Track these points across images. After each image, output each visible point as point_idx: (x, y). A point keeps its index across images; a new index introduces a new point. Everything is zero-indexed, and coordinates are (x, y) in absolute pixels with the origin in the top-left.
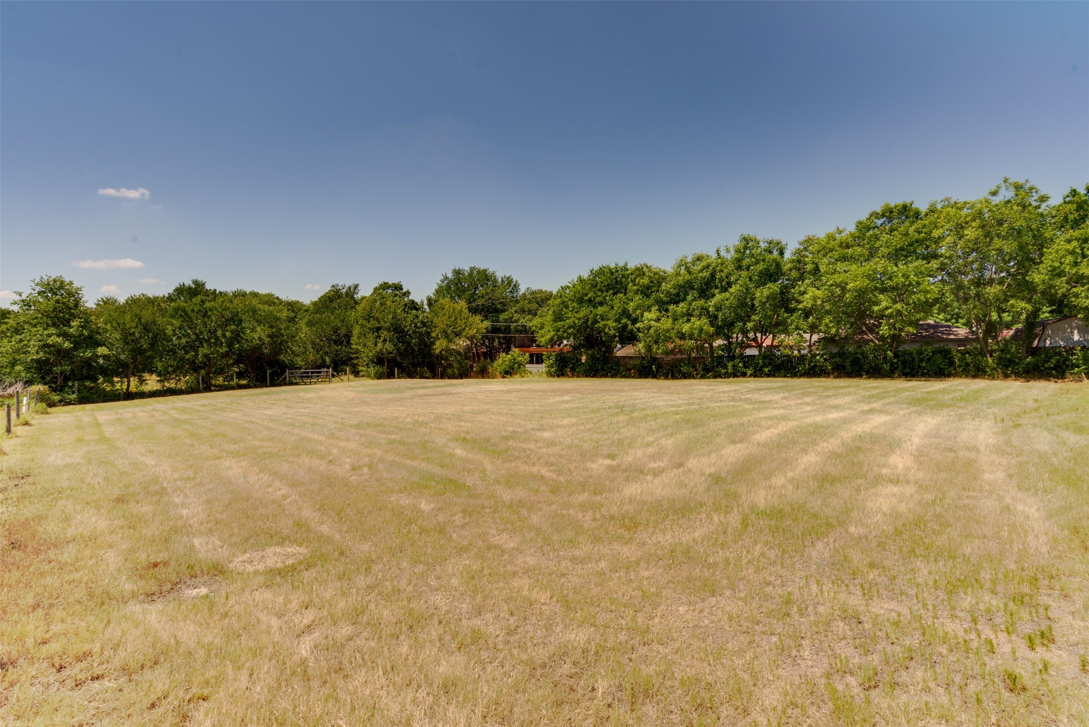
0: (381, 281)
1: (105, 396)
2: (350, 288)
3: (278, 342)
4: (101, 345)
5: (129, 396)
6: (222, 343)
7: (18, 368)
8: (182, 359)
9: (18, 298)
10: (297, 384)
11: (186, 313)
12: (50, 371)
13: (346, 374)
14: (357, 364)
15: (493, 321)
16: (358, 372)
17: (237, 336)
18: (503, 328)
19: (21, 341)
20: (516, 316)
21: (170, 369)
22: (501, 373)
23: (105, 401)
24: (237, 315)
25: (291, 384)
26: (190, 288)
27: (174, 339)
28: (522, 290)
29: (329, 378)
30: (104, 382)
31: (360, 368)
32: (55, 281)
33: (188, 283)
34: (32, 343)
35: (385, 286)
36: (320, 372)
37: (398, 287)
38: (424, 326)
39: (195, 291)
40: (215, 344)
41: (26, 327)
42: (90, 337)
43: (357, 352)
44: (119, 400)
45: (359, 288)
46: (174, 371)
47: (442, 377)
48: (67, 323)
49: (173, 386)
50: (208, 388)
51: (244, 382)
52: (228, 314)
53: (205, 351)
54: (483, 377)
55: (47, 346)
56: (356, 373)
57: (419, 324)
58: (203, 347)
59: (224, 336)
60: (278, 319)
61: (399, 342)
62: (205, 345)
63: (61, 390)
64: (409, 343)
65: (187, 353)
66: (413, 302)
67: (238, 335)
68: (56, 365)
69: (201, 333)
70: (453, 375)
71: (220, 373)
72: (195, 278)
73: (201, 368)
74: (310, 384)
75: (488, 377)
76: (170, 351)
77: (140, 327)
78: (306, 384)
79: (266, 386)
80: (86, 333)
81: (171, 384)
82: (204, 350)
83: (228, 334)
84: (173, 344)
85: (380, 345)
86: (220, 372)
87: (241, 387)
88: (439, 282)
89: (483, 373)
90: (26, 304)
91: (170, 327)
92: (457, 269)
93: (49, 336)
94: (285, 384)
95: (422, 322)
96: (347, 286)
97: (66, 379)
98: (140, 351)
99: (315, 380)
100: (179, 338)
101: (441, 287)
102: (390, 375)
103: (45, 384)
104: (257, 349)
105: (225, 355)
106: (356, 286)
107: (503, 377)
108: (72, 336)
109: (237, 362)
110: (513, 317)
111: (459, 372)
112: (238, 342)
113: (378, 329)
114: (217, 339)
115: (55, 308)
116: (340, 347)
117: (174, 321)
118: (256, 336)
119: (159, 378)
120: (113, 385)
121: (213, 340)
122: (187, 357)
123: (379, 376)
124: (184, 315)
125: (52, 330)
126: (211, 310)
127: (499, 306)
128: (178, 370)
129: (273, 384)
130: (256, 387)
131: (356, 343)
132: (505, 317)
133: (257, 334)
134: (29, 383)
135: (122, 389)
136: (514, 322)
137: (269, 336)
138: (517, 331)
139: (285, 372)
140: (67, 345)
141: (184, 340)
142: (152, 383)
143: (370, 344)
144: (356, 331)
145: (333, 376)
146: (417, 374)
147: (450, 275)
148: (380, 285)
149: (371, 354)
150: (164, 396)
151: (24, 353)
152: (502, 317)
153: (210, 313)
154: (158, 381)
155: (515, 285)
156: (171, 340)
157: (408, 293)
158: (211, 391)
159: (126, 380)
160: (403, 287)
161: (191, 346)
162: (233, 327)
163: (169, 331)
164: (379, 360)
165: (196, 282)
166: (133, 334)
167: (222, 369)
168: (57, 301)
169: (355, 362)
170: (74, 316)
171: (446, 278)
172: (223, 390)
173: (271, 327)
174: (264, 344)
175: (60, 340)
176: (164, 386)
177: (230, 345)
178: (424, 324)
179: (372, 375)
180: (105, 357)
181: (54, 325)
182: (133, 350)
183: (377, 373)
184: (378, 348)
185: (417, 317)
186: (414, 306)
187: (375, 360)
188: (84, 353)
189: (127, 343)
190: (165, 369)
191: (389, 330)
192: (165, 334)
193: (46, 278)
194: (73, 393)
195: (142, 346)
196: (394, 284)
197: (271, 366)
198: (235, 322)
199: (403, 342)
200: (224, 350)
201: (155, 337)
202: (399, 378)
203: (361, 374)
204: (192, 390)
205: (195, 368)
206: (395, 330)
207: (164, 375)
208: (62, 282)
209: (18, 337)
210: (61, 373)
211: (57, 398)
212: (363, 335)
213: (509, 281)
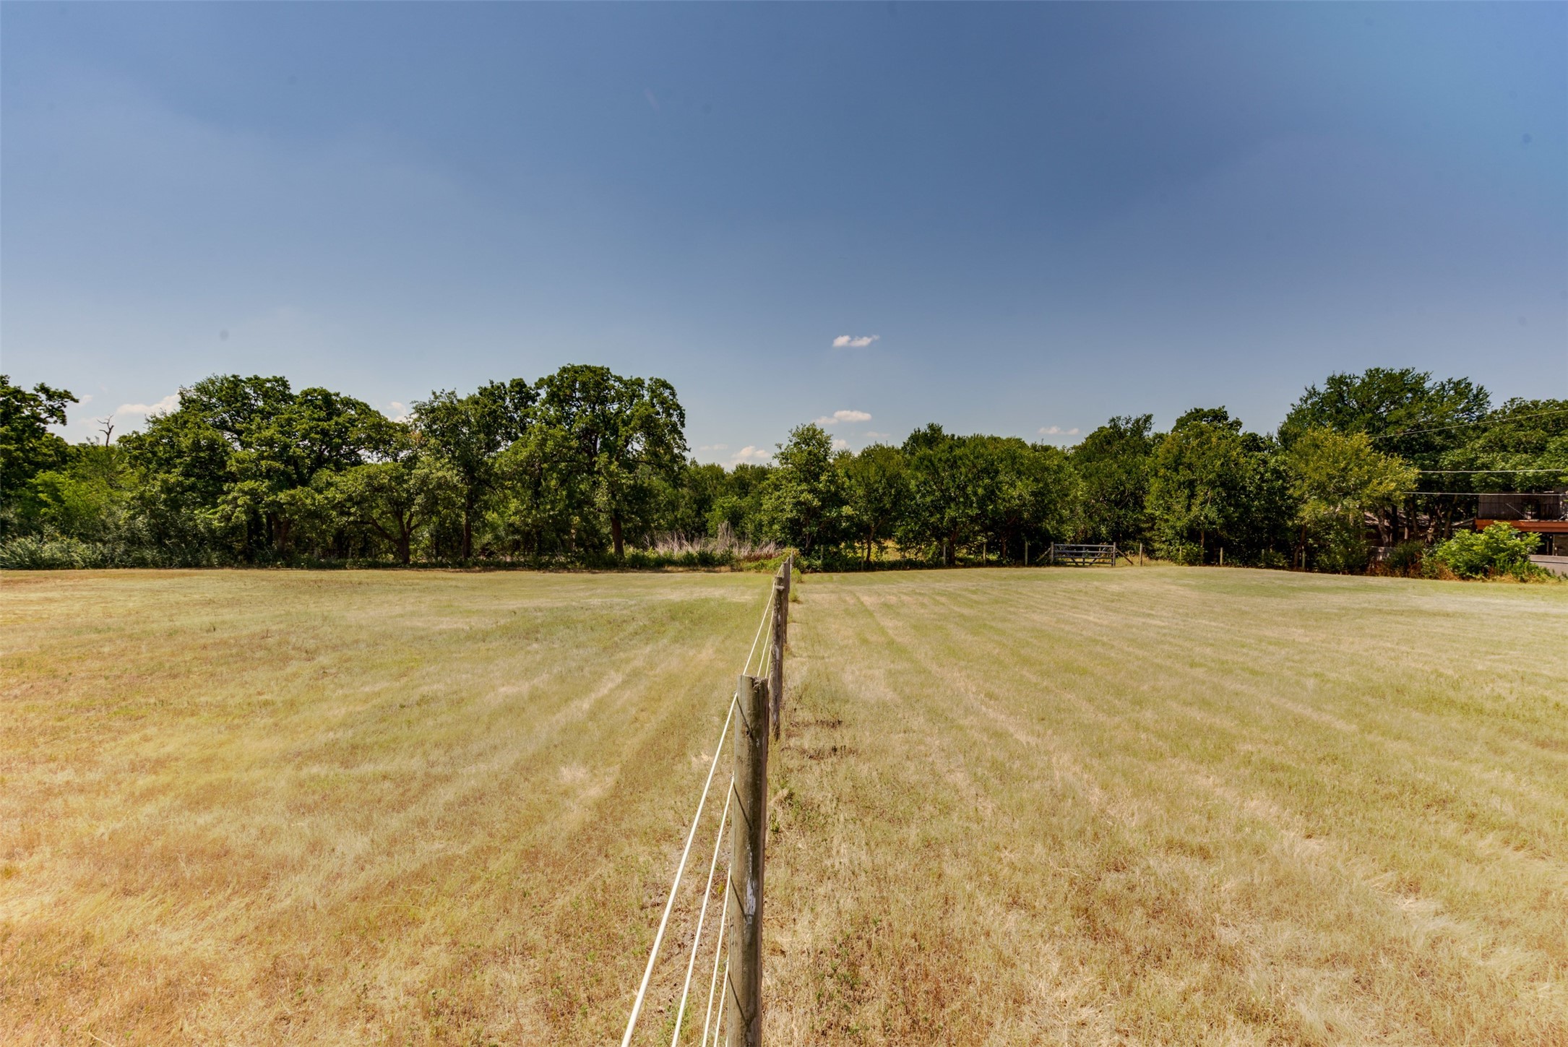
0: (1190, 408)
1: (847, 564)
2: (1137, 421)
3: (1043, 504)
4: (847, 503)
5: (870, 566)
6: (972, 503)
7: (776, 527)
8: (925, 524)
9: (778, 451)
10: (1064, 564)
11: (933, 464)
12: (800, 532)
13: (1136, 553)
14: (1151, 539)
15: (1422, 467)
16: (1154, 551)
17: (991, 495)
18: (1447, 481)
19: (779, 497)
20: (1484, 458)
21: (911, 535)
22: (1456, 567)
23: (847, 571)
24: (993, 464)
25: (1057, 564)
26: (926, 434)
27: (918, 496)
28: (1496, 402)
29: (1111, 559)
30: (846, 547)
31: (1157, 545)
32: (808, 430)
33: (924, 428)
34: (787, 500)
35: (1197, 414)
36: (1096, 549)
37: (1219, 416)
38: (1278, 478)
39: (931, 437)
40: (964, 504)
41: (784, 482)
42: (836, 494)
43: (1152, 519)
44: (859, 570)
45: (1152, 421)
46: (915, 538)
47: (1309, 568)
48: (817, 478)
49: (913, 557)
50: (952, 563)
51: (993, 557)
52: (981, 463)
53: (953, 514)
54: (1405, 574)
55: (799, 503)
56: (1150, 553)
57: (1268, 475)
58: (950, 508)
59: (975, 494)
60: (1047, 469)
61: (1230, 505)
62: (952, 505)
63: (809, 554)
64: (1247, 509)
65: (931, 515)
66: (1254, 437)
67: (993, 492)
68: (805, 526)
69: (948, 489)
70: (1333, 566)
71: (964, 544)
72: (931, 422)
73: (944, 535)
74: (1084, 566)
75: (1421, 576)
76: (914, 512)
77: (884, 481)
78: (1077, 565)
79: (1024, 565)
80: (833, 488)
81: (910, 555)
82: (951, 513)
83: (980, 491)
84: (916, 504)
85: (1195, 510)
86: (964, 541)
87: (989, 564)
88: (1298, 403)
89: (1407, 566)
90: (785, 457)
91: (913, 482)
92: (1338, 376)
93: (802, 492)
94: (1049, 564)
95: (1275, 471)
96: (1134, 418)
97: (813, 542)
98: (883, 512)
99: (1091, 560)
100: (923, 496)
101: (1299, 411)
102: (1210, 560)
103: (796, 546)
104: (1013, 514)
105: (974, 520)
106: (1148, 418)
107: (1463, 577)
108: (821, 492)
109: (985, 529)
110: (1477, 458)
111: (1346, 561)
112: (993, 502)
113: (1191, 484)
114: (967, 497)
115: (807, 461)
116: (1123, 511)
117: (919, 475)
118: (1015, 494)
119: (898, 546)
120: (855, 553)
121: (962, 500)
122: (932, 520)
123: (1192, 561)
124: (929, 466)
125: (804, 486)
126: (961, 458)
127: (1438, 440)
128: (919, 537)
129: (1034, 563)
130: (1009, 565)
131: (1152, 505)
132: (1456, 459)
133: (1018, 491)
134: (781, 544)
135: (863, 557)
136: (1478, 469)
137: (1033, 494)
138: (1487, 486)
139: (1050, 546)
140: (816, 503)
141: (928, 499)
142: (892, 551)
143: (1177, 507)
144: (1155, 485)
145: (1118, 555)
146: (1260, 560)
147: (1322, 388)
148: (1189, 414)
149: (1179, 524)
150: (904, 569)
151: (781, 511)
152: (1447, 459)
153: (959, 463)
154: (898, 550)
155: (1476, 396)
156: (915, 498)
157: (1238, 424)
158: (957, 567)
159: (866, 545)
160: (1229, 415)
161: (936, 508)
162: (987, 481)
163: (913, 485)
164: (1191, 534)
165: (931, 427)
166: (877, 490)
167: (967, 537)
168: (810, 453)
169: (1148, 535)
170: (822, 469)
171: (1313, 393)
172: (969, 567)
173: (1036, 480)
174: (1024, 505)
175: (810, 497)
176: (904, 556)
177: (982, 505)
178: (1277, 474)
179: (1180, 558)
180: (849, 518)
181: (806, 480)
182: (875, 510)
183: (1188, 554)
184: (1192, 515)
185: (1265, 462)
186: (1253, 443)
187: (1185, 534)
188: (830, 512)
189: (870, 502)
190: (906, 534)
191: (1212, 484)
192: (908, 491)
193: (801, 427)
194: (819, 558)
195: (884, 505)
196: (1214, 411)
197: (1030, 538)
198: (989, 473)
199: (1237, 506)
200: (974, 512)
201: (899, 493)
202: (1227, 565)
203: (1158, 554)
204: (935, 565)
205: (938, 533)
206: (1223, 485)
207: (904, 543)
208: (815, 431)
209: (777, 493)
210: (810, 534)
211: (805, 563)
212: (1166, 492)
213: (1461, 389)
